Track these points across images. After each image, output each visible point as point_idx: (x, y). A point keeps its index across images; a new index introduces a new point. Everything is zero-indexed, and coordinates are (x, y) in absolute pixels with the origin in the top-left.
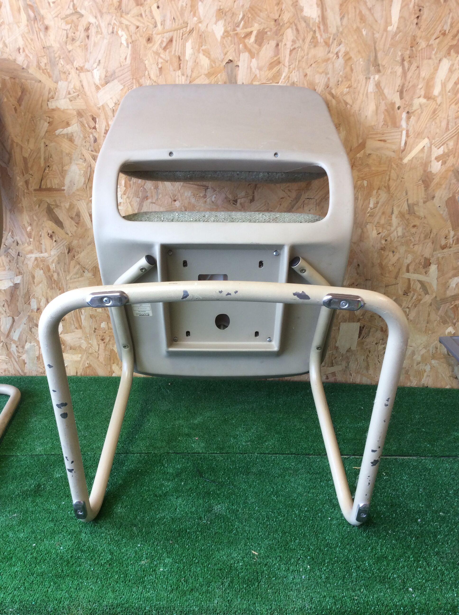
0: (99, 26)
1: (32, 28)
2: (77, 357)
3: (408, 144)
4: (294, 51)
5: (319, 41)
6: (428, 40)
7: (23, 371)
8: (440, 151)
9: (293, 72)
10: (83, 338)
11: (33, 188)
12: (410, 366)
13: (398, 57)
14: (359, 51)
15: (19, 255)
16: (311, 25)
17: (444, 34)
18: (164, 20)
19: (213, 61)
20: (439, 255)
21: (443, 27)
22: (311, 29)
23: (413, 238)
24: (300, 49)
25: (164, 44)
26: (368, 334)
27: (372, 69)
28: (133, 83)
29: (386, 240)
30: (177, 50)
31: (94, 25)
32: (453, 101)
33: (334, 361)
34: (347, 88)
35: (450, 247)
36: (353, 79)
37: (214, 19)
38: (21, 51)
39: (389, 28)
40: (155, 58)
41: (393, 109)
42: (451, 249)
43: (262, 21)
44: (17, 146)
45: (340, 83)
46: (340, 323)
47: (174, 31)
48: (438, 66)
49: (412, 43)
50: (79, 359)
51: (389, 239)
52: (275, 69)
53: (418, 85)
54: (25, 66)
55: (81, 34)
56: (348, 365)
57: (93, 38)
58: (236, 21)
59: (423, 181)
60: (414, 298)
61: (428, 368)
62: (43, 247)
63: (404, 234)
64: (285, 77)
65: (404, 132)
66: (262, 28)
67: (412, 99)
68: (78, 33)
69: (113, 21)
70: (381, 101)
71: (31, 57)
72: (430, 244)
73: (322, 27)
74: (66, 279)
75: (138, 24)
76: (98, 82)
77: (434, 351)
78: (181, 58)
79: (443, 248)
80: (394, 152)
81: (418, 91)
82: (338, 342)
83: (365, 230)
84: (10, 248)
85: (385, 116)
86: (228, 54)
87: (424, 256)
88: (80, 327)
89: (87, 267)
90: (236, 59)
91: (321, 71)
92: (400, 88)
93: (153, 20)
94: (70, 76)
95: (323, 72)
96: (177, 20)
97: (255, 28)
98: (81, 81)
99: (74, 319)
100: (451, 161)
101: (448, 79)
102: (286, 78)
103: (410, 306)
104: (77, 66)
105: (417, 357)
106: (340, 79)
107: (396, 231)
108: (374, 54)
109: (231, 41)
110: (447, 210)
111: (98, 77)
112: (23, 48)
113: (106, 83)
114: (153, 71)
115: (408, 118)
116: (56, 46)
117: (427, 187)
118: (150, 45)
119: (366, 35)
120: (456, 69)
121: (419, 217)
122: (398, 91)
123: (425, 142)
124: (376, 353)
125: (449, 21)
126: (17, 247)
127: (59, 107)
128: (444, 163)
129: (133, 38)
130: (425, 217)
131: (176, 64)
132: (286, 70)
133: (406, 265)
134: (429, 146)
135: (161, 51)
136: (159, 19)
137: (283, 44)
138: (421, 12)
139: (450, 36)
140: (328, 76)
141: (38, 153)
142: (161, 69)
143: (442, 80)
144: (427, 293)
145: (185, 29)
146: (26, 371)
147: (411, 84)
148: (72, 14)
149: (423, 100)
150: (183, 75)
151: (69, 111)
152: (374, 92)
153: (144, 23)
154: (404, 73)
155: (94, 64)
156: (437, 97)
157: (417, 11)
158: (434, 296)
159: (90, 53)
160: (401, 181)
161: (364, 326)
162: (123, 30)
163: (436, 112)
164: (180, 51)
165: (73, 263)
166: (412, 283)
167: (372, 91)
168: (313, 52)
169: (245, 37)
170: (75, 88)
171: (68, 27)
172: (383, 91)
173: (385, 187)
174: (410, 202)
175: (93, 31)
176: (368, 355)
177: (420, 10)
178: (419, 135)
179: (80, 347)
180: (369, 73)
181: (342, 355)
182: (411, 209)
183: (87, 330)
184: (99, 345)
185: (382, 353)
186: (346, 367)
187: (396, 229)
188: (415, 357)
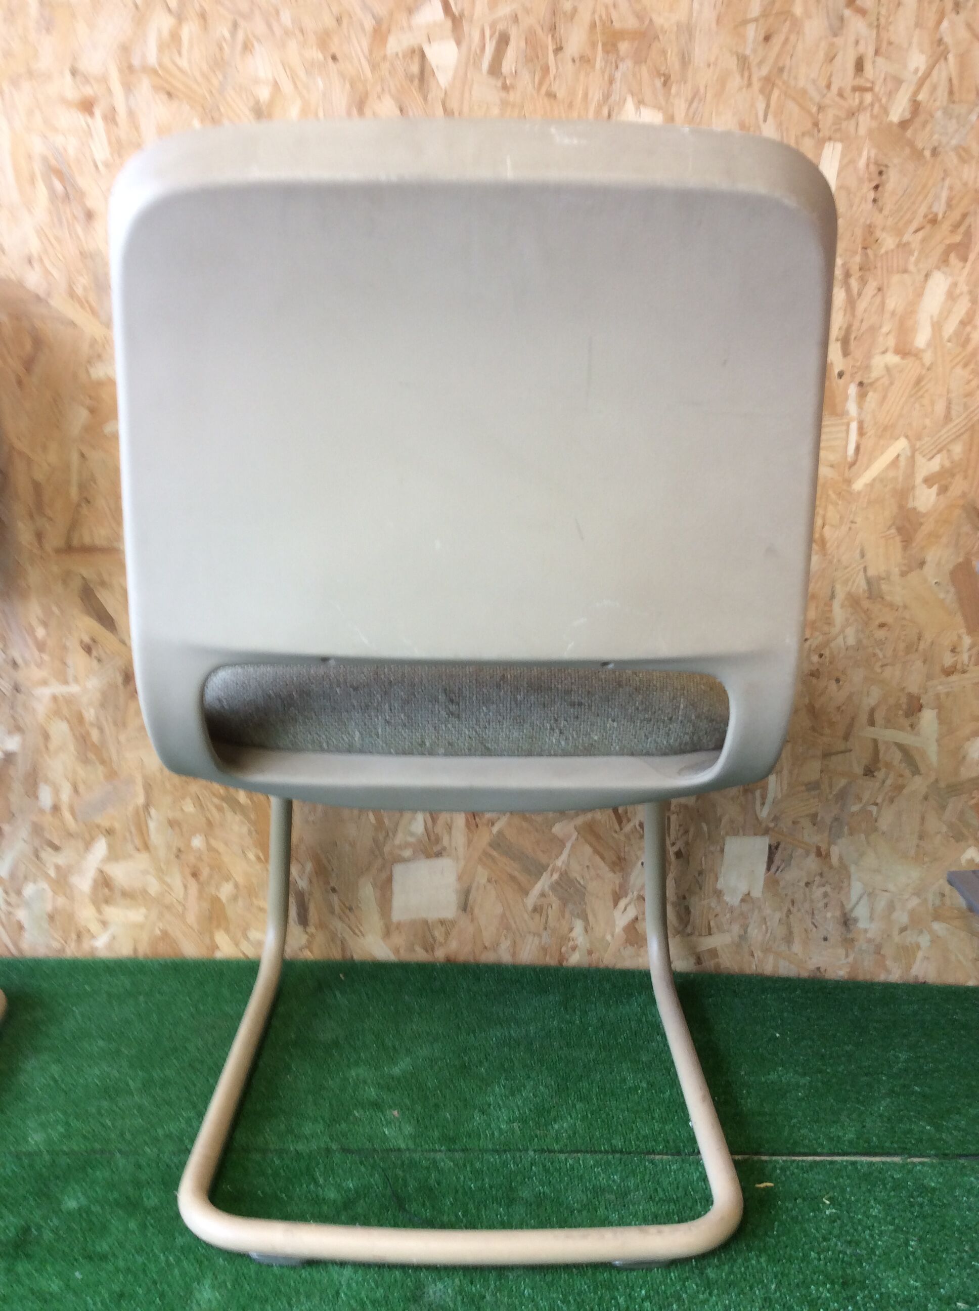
1: (59, 215)
2: (136, 915)
3: (862, 450)
6: (900, 233)
7: (17, 946)
8: (935, 465)
10: (153, 871)
11: (52, 547)
12: (885, 936)
15: (17, 688)
17: (934, 221)
20: (940, 688)
21: (930, 207)
23: (881, 650)
26: (788, 861)
29: (821, 656)
32: (959, 358)
33: (712, 924)
35: (964, 672)
38: (33, 259)
41: (828, 377)
42: (967, 675)
44: (20, 457)
46: (724, 839)
48: (923, 288)
49: (865, 240)
50: (141, 919)
51: (827, 652)
53: (881, 327)
54: (42, 294)
56: (746, 932)
59: (898, 529)
60: (889, 782)
61: (924, 940)
62: (71, 672)
63: (859, 642)
65: (854, 426)
67: (869, 356)
71: (55, 273)
72: (919, 664)
74: (117, 740)
77: (938, 902)
79: (949, 672)
80: (834, 467)
81: (881, 339)
82: (721, 880)
87: (907, 691)
88: (146, 847)
92: (843, 332)
99: (133, 829)
100: (958, 486)
101: (946, 313)
103: (879, 801)
105: (901, 917)
107: (841, 637)
110: (952, 590)
112: (40, 256)
115: (862, 396)
117: (907, 542)
120: (961, 294)
121: (891, 606)
122: (837, 340)
123: (900, 446)
124: (807, 906)
125: (944, 195)
126: (14, 673)
127: (110, 374)
128: (943, 490)
130: (905, 607)
133: (868, 708)
134: (909, 454)
138: (884, 177)
139: (946, 226)
141: (65, 473)
143: (932, 317)
144: (916, 771)
146: (23, 946)
147: (865, 326)
149: (892, 359)
154: (851, 302)
156: (923, 351)
157: (875, 175)
158: (932, 779)
160: (850, 529)
161: (779, 843)
163: (923, 383)
165: (133, 706)
166: (882, 748)
173: (814, 541)
174: (871, 572)
176: (789, 911)
177: (881, 173)
178: (887, 432)
179: (144, 892)
181: (732, 909)
182: (874, 590)
183: (162, 853)
184: (185, 887)
185: (821, 905)
186: (741, 937)
187: (842, 631)
188: (895, 916)
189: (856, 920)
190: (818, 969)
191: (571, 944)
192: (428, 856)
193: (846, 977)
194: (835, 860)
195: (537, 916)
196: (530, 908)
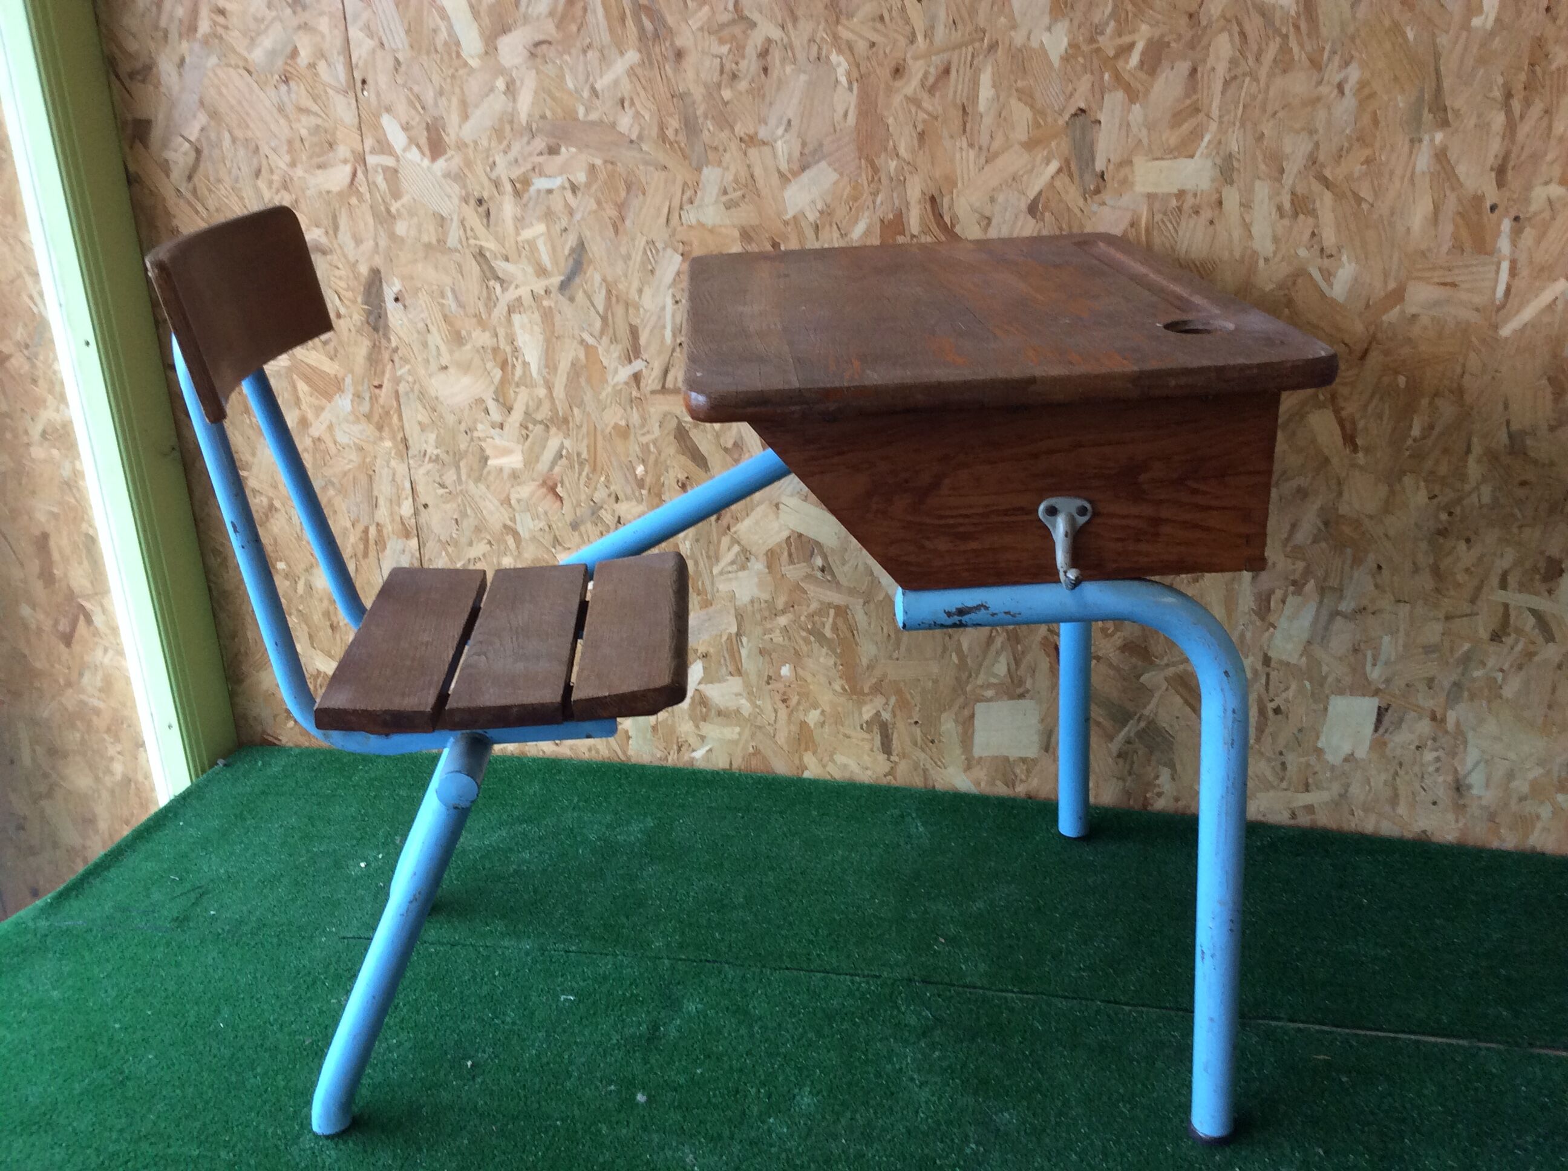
0: (788, 47)
1: (649, 55)
2: (731, 732)
3: (1513, 290)
4: (1234, 85)
5: (1296, 58)
7: (625, 753)
9: (1230, 130)
10: (745, 694)
11: (649, 389)
12: (1501, 804)
13: (1496, 88)
14: (1396, 79)
15: (619, 522)
16: (1277, 24)
18: (932, 27)
19: (1039, 113)
22: (1277, 31)
23: (1520, 510)
24: (1248, 79)
25: (931, 80)
26: (1398, 723)
27: (1427, 117)
28: (860, 167)
29: (1450, 514)
30: (959, 92)
31: (779, 42)
33: (1310, 781)
34: (1362, 164)
36: (1377, 145)
37: (1046, 20)
38: (626, 104)
39: (1476, 22)
40: (910, 112)
41: (1479, 213)
43: (1160, 17)
44: (618, 301)
45: (1344, 153)
46: (1327, 697)
47: (954, 49)
49: (1532, 55)
50: (736, 737)
51: (1458, 510)
52: (1186, 127)
53: (1545, 154)
54: (634, 137)
55: (749, 65)
56: (1346, 791)
57: (775, 73)
58: (1096, 21)
59: (1549, 379)
60: (1518, 648)
61: (1545, 812)
63: (1496, 500)
64: (1209, 142)
65: (1505, 266)
66: (1157, 34)
67: (1528, 187)
68: (743, 64)
69: (821, 34)
70: (1448, 193)
71: (647, 117)
73: (1303, 26)
74: (711, 572)
75: (875, 37)
76: (784, 167)
78: (969, 110)
80: (1477, 310)
81: (1544, 168)
82: (1323, 739)
83: (1398, 487)
84: (601, 507)
85: (1456, 226)
86: (1077, 95)
87: (1547, 554)
88: (739, 672)
89: (753, 550)
90: (1094, 106)
91: (1298, 126)
92: (1499, 162)
93: (907, 28)
94: (727, 155)
95: (1303, 129)
96: (959, 26)
97: (1143, 35)
98: (749, 166)
99: (727, 656)
102: (1211, 146)
103: (1506, 667)
104: (742, 135)
105: (1521, 786)
106: (1346, 144)
107: (1476, 494)
108: (1434, 84)
109: (1084, 66)
111: (786, 157)
112: (632, 100)
113: (804, 168)
114: (904, 142)
115: (1517, 232)
116: (698, 93)
117: (1559, 394)
118: (898, 84)
119: (1415, 39)
121: (1535, 462)
122: (1492, 169)
123: (1559, 288)
124: (1416, 769)
126: (616, 506)
127: (703, 220)
129: (863, 70)
130: (1552, 465)
131: (957, 123)
132: (1213, 126)
133: (1500, 572)
135: (925, 96)
136: (919, 25)
137: (1209, 66)
140: (1315, 138)
141: (659, 317)
142: (922, 136)
144: (1550, 639)
145: (977, 45)
146: (630, 752)
147: (1525, 154)
148: (733, 22)
149: (1556, 190)
150: (971, 145)
151: (723, 230)
152: (1432, 174)
153: (886, 36)
154: (1511, 127)
155: (777, 127)
159: (771, 104)
160: (1493, 378)
161: (1389, 705)
162: (840, 51)
164: (965, 94)
165: (725, 541)
166: (1513, 613)
167: (1425, 169)
168: (1279, 82)
169: (1117, 56)
170: (736, 181)
171: (724, 49)
172: (1453, 169)
173: (1452, 392)
174: (1514, 427)
175: (776, 55)
176: (1396, 773)
178: (1544, 272)
179: (738, 712)
180: (1418, 128)
181: (1333, 768)
182: (1517, 444)
183: (753, 678)
184: (776, 711)
185: (1431, 769)
186: (1340, 795)
187: (1477, 488)
188: (1514, 784)
189: (1469, 787)
190: (1424, 832)
191: (1156, 790)
192: (1012, 697)
193: (1454, 841)
194: (1450, 724)
195: (1121, 761)
196: (1115, 752)
